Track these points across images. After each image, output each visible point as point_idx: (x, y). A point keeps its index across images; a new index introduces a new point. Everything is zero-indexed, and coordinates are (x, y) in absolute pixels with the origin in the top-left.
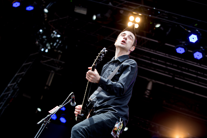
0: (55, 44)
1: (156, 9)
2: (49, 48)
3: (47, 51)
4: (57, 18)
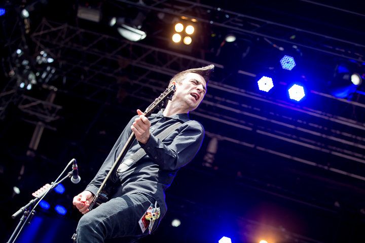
0: (44, 75)
1: (222, 10)
2: (34, 82)
3: (29, 87)
4: (46, 28)
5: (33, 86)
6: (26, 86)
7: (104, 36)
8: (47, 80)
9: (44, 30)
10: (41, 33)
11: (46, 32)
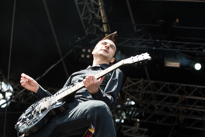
0: (130, 113)
2: (125, 117)
3: (123, 121)
4: (130, 83)
5: (125, 120)
6: (121, 121)
7: (166, 83)
8: (133, 116)
9: (129, 85)
10: (127, 87)
11: (130, 86)
